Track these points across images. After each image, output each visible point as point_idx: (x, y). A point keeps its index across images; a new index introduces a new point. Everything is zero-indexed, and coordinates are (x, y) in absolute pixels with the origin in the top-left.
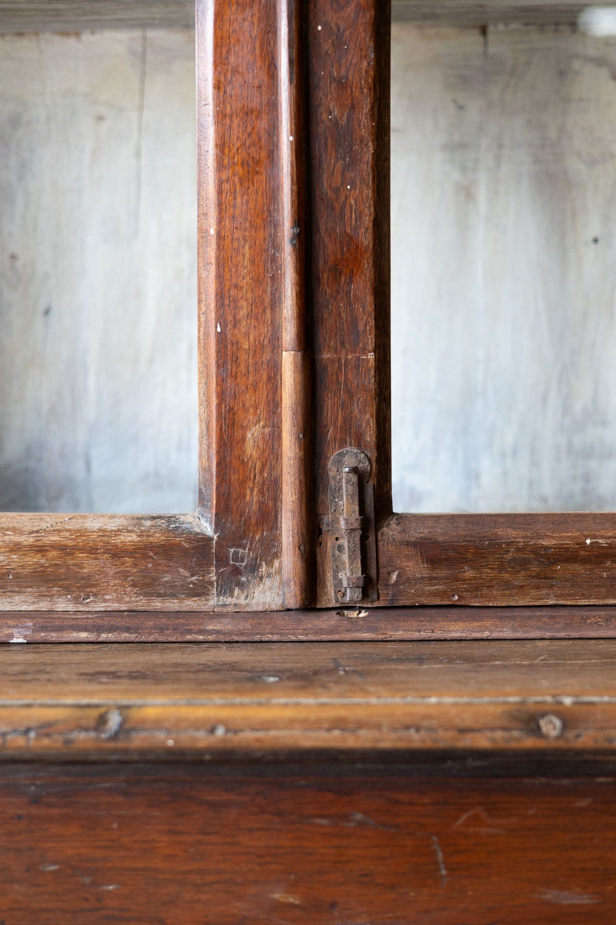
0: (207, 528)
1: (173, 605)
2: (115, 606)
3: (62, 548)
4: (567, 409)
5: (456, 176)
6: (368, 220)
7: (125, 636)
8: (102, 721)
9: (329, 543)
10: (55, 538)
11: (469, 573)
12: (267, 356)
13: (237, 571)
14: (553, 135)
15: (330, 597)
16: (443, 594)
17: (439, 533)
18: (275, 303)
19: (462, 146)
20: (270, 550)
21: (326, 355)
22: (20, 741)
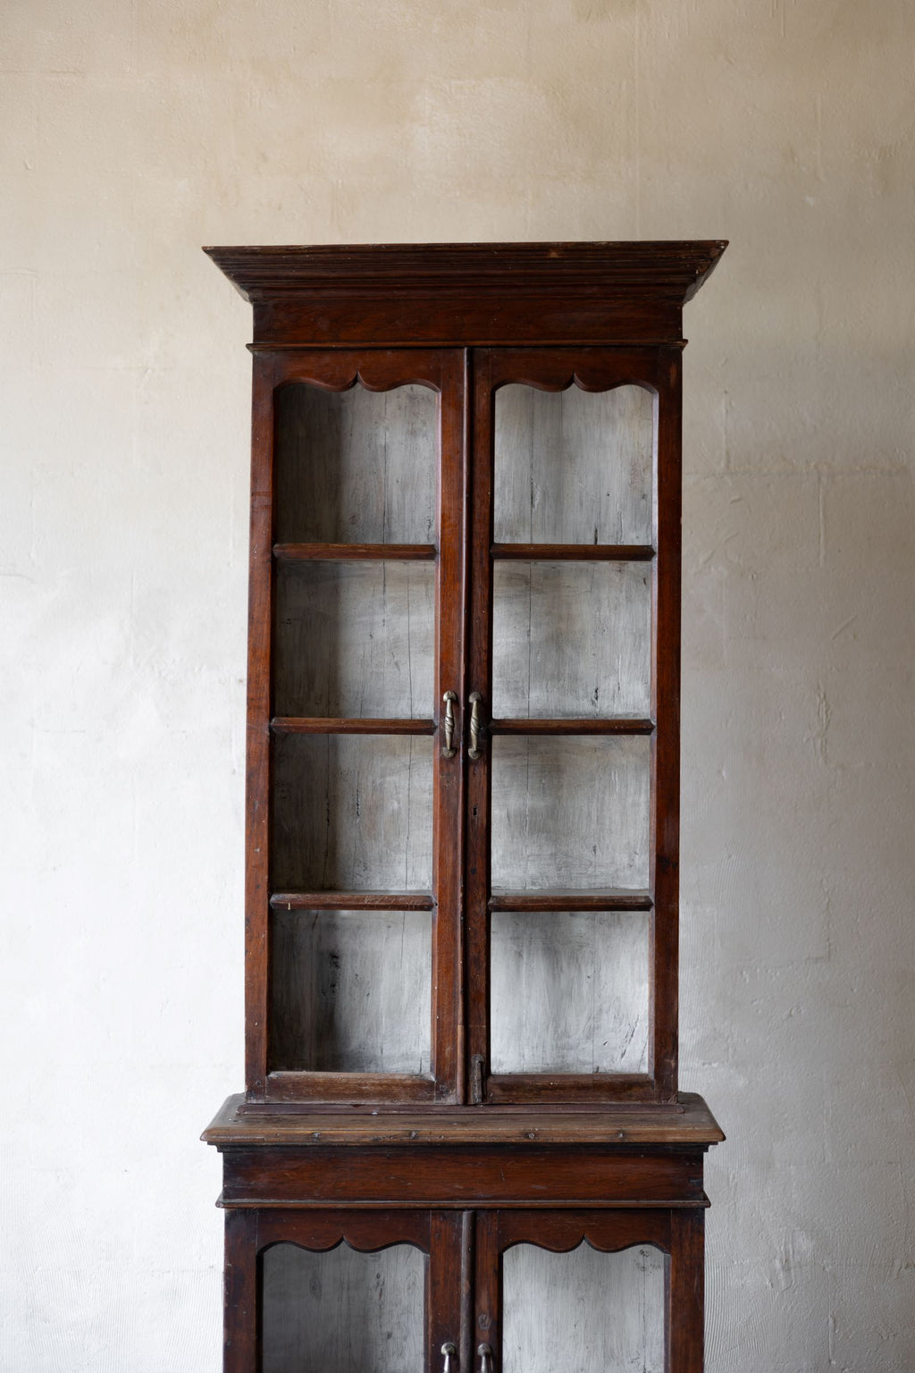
0: (433, 1078)
1: (422, 1103)
2: (403, 1103)
3: (387, 1085)
4: (556, 1031)
5: (515, 948)
6: (484, 985)
7: (408, 1112)
8: (410, 1134)
9: (471, 1084)
10: (386, 1082)
11: (515, 1094)
12: (452, 1026)
13: (442, 1093)
14: (550, 935)
15: (472, 1101)
16: (507, 1100)
17: (506, 1081)
18: (455, 1009)
19: (518, 938)
20: (453, 1086)
21: (471, 1026)
22: (389, 1140)
